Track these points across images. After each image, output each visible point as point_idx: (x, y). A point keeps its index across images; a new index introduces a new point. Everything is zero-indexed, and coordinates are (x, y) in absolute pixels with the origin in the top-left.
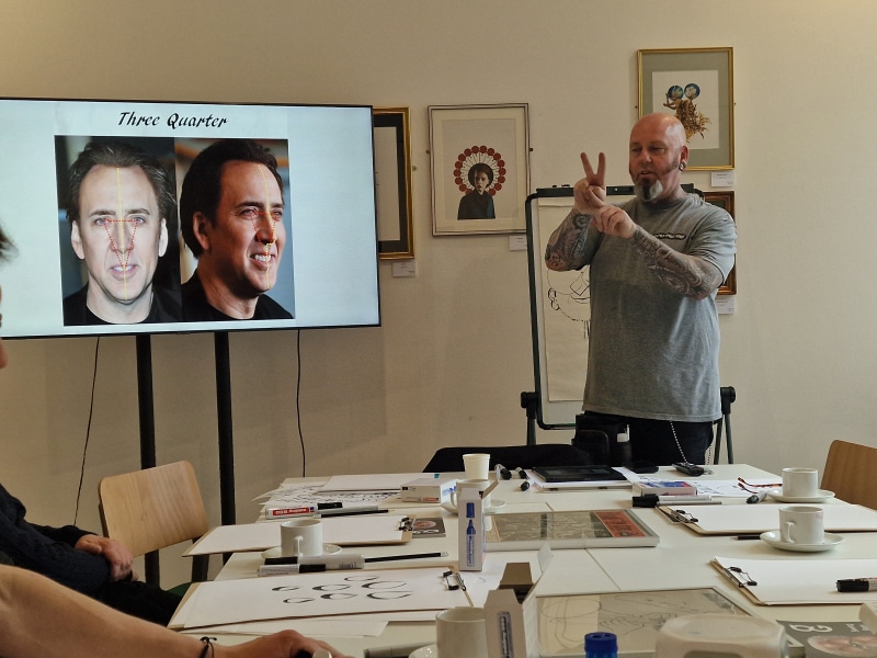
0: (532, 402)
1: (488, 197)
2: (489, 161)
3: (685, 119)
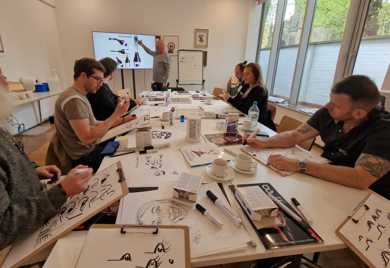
0: (177, 81)
1: (172, 50)
2: (173, 45)
3: (201, 40)
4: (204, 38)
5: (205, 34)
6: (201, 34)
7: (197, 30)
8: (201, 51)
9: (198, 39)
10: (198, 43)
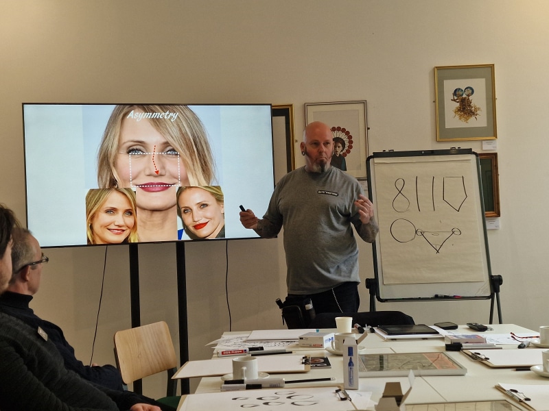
0: (372, 285)
1: (343, 157)
2: (342, 136)
3: (465, 108)
4: (478, 100)
5: (479, 85)
6: (462, 84)
7: (442, 73)
8: (469, 151)
9: (451, 106)
10: (453, 121)
